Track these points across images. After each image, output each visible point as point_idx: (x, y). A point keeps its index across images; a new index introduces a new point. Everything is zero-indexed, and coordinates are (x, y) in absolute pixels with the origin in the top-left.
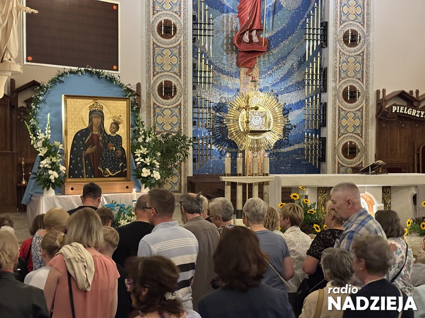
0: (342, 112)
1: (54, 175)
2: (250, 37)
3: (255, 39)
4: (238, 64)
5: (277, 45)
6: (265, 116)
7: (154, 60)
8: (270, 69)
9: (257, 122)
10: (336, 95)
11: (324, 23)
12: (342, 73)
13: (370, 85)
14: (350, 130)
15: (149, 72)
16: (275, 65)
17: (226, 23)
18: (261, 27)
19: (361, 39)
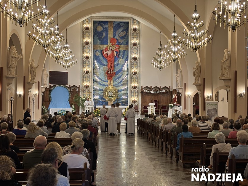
2: (110, 72)
4: (107, 79)
5: (118, 74)
6: (113, 92)
7: (83, 79)
8: (116, 80)
9: (111, 94)
10: (130, 87)
11: (128, 69)
12: (132, 81)
13: (140, 85)
14: (134, 96)
15: (82, 82)
16: (118, 79)
17: (104, 68)
18: (113, 69)
19: (137, 73)
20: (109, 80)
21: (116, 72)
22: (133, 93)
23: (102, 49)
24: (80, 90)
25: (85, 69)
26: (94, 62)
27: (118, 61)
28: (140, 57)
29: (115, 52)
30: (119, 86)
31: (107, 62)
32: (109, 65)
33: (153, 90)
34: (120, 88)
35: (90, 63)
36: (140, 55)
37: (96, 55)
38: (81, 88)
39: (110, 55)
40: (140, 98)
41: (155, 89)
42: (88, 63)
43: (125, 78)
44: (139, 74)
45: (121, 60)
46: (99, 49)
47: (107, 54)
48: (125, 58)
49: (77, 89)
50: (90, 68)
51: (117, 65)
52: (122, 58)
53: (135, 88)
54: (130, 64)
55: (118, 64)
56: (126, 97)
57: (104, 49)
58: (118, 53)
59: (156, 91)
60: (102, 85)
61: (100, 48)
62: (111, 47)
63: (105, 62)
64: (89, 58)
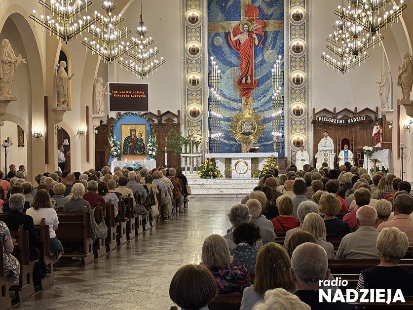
0: (293, 121)
1: (115, 153)
2: (246, 80)
3: (249, 81)
4: (240, 95)
5: (263, 83)
6: (252, 124)
7: (188, 97)
8: (259, 97)
9: (247, 128)
10: (289, 112)
11: (283, 72)
12: (292, 99)
13: (310, 106)
14: (298, 131)
15: (185, 103)
16: (263, 94)
17: (233, 73)
18: (252, 73)
19: (304, 80)
20: (243, 99)
21: (258, 80)
22: (296, 124)
23: (227, 31)
24: (182, 122)
25: (191, 76)
26: (210, 60)
27: (263, 56)
28: (310, 45)
29: (254, 36)
30: (267, 110)
31: (240, 59)
32: (244, 66)
33: (339, 117)
34: (267, 115)
35: (200, 62)
36: (310, 39)
37: (216, 44)
38: (182, 117)
39: (245, 43)
40: (311, 134)
41: (344, 113)
42: (196, 63)
43: (277, 91)
44: (308, 82)
45: (268, 53)
46: (221, 31)
47: (238, 42)
48: (277, 48)
49: (176, 120)
50: (200, 73)
51: (261, 65)
52: (272, 49)
53: (298, 112)
54: (288, 61)
55: (263, 62)
56: (281, 135)
57: (231, 31)
58: (263, 38)
59: (345, 118)
60: (228, 108)
61: (223, 28)
62: (246, 26)
63: (234, 60)
64: (198, 51)
